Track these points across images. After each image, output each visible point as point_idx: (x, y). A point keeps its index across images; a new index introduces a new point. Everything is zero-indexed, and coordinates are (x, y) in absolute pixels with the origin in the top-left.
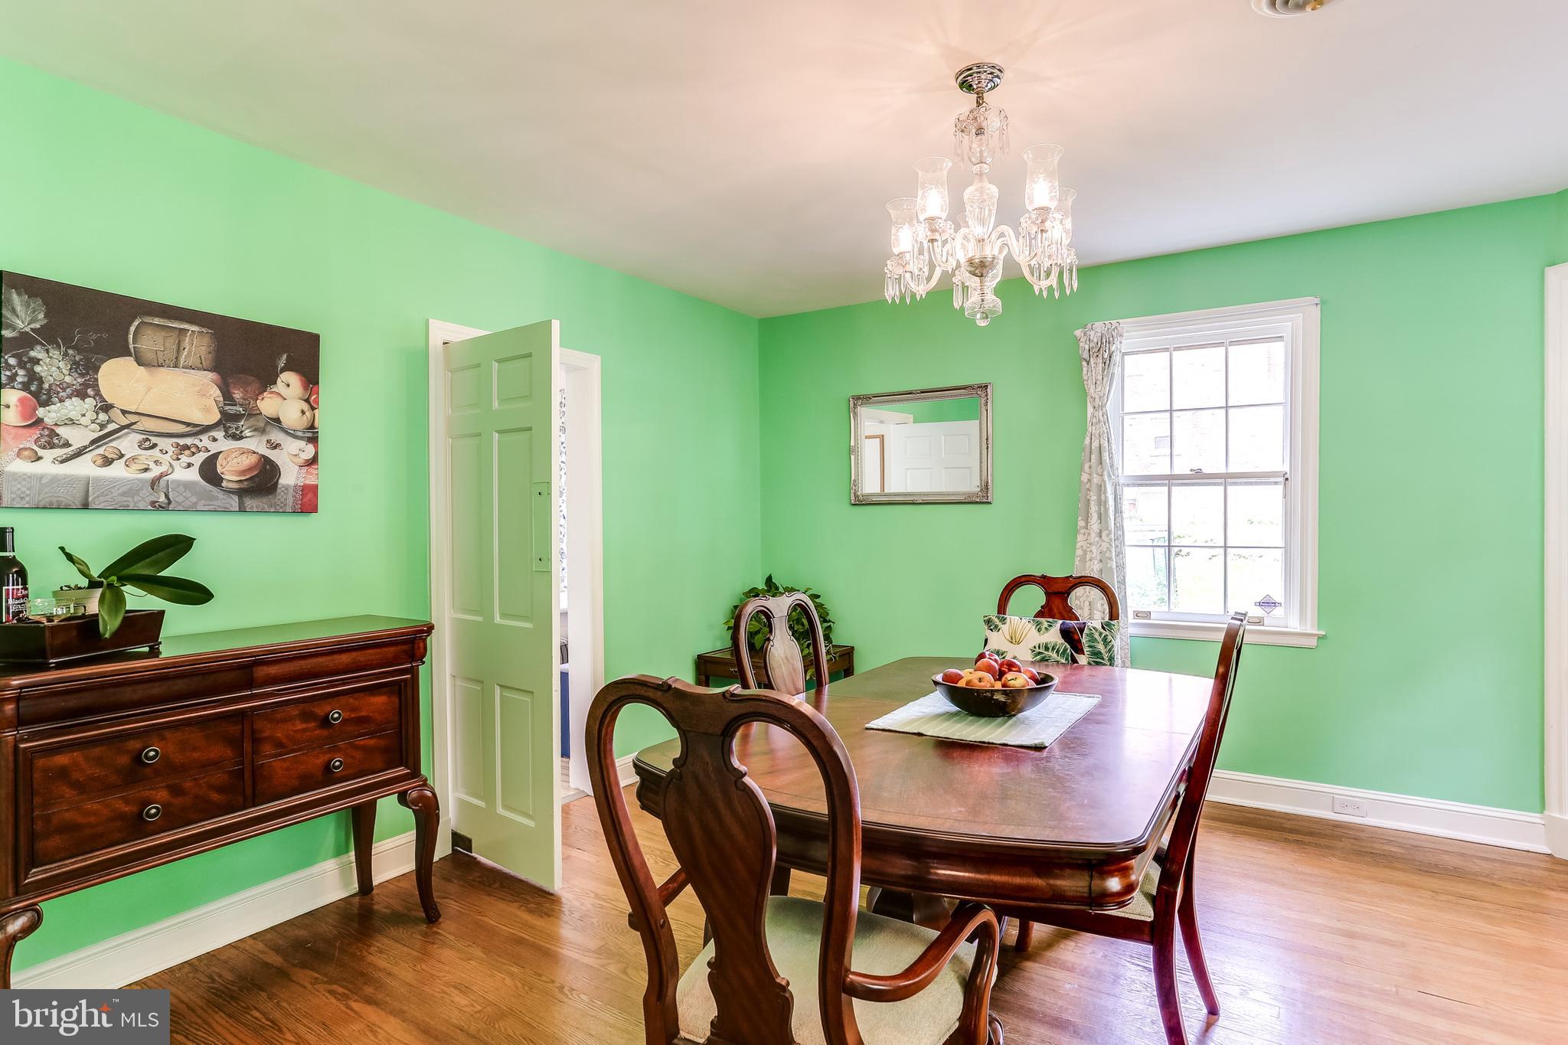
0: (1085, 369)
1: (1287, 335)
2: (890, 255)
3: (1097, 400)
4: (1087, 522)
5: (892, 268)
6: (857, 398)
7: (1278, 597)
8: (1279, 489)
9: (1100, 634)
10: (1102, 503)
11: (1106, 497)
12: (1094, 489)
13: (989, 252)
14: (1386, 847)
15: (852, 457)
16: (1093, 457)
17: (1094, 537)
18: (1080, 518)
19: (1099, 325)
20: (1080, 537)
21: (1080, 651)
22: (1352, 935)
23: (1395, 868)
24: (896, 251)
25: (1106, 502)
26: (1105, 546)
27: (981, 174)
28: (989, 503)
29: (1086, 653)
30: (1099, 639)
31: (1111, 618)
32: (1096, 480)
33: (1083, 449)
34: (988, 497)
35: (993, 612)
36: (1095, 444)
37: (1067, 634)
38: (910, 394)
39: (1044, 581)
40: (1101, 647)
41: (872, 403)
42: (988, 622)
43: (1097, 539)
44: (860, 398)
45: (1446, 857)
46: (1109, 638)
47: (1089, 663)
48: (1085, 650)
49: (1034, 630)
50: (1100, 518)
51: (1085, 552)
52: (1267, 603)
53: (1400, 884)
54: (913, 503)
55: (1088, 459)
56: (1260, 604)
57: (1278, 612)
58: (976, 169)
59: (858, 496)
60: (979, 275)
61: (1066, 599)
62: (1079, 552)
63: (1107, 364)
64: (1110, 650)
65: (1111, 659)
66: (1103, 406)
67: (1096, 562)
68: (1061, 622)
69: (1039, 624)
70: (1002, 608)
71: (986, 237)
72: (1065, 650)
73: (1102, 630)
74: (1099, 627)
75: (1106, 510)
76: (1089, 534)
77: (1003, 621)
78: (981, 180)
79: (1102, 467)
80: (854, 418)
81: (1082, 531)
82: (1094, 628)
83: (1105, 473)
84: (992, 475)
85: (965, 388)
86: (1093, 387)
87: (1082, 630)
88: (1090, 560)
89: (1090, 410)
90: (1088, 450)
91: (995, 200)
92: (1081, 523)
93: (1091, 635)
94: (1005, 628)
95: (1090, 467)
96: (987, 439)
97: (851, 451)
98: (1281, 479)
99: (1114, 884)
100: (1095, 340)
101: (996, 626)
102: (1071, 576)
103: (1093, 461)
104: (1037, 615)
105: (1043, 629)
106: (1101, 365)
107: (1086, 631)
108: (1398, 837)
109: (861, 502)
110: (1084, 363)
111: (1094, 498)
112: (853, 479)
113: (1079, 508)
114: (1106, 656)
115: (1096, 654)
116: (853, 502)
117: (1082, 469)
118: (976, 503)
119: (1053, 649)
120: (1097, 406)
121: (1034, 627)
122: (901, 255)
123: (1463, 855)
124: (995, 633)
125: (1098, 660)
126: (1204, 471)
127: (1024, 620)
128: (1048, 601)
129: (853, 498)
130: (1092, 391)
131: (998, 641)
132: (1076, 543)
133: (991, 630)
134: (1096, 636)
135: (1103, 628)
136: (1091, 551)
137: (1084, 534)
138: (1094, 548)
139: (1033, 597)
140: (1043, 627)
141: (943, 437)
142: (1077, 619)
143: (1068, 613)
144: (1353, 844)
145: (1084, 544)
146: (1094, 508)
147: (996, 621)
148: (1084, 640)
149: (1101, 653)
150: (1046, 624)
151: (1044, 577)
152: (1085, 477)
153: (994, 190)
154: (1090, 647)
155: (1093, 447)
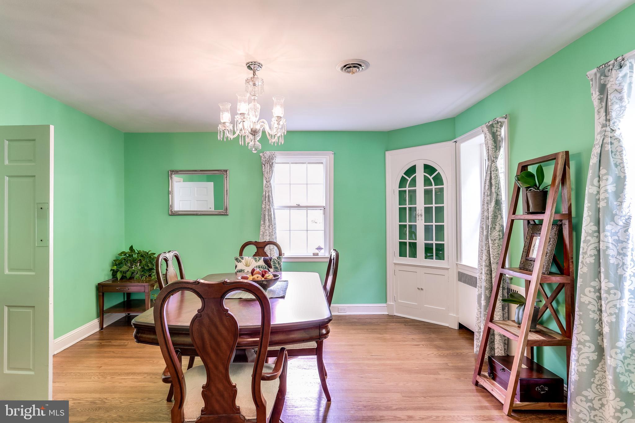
0: (263, 168)
1: (324, 163)
2: (220, 123)
3: (268, 179)
4: (264, 222)
5: (220, 127)
6: (173, 171)
7: (323, 246)
8: (322, 212)
9: (277, 261)
10: (270, 215)
11: (271, 214)
12: (267, 210)
13: (258, 127)
14: (353, 320)
15: (170, 195)
16: (266, 199)
17: (267, 227)
18: (262, 221)
19: (268, 152)
20: (262, 228)
21: (270, 267)
22: (352, 345)
23: (357, 325)
24: (222, 121)
25: (271, 215)
26: (271, 231)
27: (254, 100)
28: (228, 215)
29: (273, 268)
30: (277, 263)
31: (279, 255)
32: (267, 207)
33: (263, 196)
34: (227, 213)
35: (238, 255)
36: (267, 195)
37: (266, 262)
38: (196, 171)
39: (256, 244)
40: (277, 265)
41: (179, 174)
42: (237, 259)
43: (268, 228)
44: (174, 171)
45: (367, 320)
46: (280, 262)
47: (274, 271)
48: (272, 267)
49: (254, 261)
50: (269, 221)
51: (264, 233)
52: (319, 248)
53: (359, 329)
54: (197, 215)
55: (264, 199)
56: (317, 249)
57: (322, 251)
58: (253, 98)
59: (172, 212)
60: (254, 134)
61: (264, 249)
62: (261, 233)
63: (271, 167)
64: (280, 266)
65: (281, 269)
66: (270, 181)
67: (268, 236)
68: (263, 258)
69: (255, 259)
70: (241, 254)
71: (256, 122)
72: (266, 267)
73: (277, 260)
74: (276, 259)
75: (271, 218)
76: (265, 226)
77: (242, 258)
78: (254, 102)
79: (270, 203)
80: (171, 179)
81: (263, 225)
82: (275, 259)
83: (271, 205)
84: (228, 204)
85: (218, 171)
86: (266, 174)
87: (271, 260)
88: (266, 236)
89: (265, 182)
90: (264, 197)
91: (259, 110)
92: (262, 223)
93: (274, 261)
94: (243, 261)
95: (265, 203)
96: (227, 191)
97: (169, 193)
98: (323, 208)
99: (324, 331)
100: (267, 158)
101: (240, 261)
102: (265, 241)
103: (266, 200)
104: (254, 256)
105: (257, 261)
106: (269, 167)
107: (272, 260)
108: (356, 317)
109: (174, 214)
110: (263, 166)
111: (267, 214)
112: (170, 204)
113: (261, 217)
114: (279, 269)
115: (276, 268)
116: (170, 214)
117: (262, 202)
118: (223, 215)
119: (261, 267)
120: (267, 181)
121: (254, 260)
122: (224, 123)
123: (371, 318)
124: (240, 263)
125: (277, 270)
126: (300, 205)
127: (250, 258)
128: (257, 250)
129: (170, 212)
130: (266, 175)
131: (240, 266)
132: (260, 229)
133: (238, 262)
134: (276, 262)
135: (278, 259)
136: (266, 233)
137: (263, 226)
138: (267, 231)
139: (253, 249)
140: (257, 260)
141: (196, 188)
142: (268, 256)
143: (265, 254)
144: (345, 321)
145: (264, 230)
146: (267, 217)
147: (240, 258)
148: (272, 263)
149: (277, 267)
150: (258, 259)
151: (256, 242)
152: (263, 206)
153: (258, 106)
154: (274, 265)
155: (266, 196)
